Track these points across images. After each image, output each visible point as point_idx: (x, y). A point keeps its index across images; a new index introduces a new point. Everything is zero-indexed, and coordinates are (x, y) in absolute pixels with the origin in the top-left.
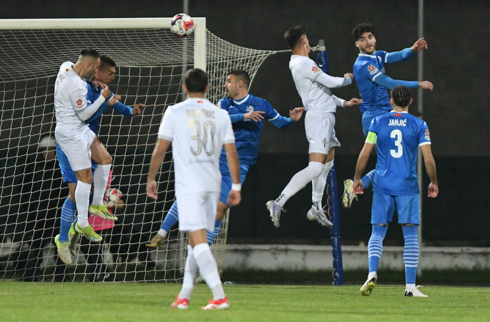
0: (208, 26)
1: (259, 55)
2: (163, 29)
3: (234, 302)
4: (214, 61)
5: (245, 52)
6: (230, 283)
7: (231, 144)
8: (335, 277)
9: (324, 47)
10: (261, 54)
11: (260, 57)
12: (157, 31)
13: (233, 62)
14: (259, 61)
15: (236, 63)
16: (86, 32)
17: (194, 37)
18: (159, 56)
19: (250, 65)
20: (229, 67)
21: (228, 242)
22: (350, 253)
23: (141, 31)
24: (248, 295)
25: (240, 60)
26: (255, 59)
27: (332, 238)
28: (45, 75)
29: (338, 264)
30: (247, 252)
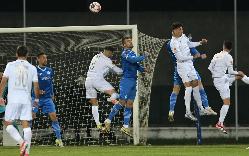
0: (138, 28)
3: (152, 154)
4: (141, 44)
5: (155, 40)
6: (150, 145)
7: (36, 83)
8: (198, 141)
9: (191, 37)
11: (162, 42)
12: (115, 31)
13: (150, 44)
14: (162, 44)
15: (151, 44)
17: (132, 34)
18: (116, 42)
19: (157, 46)
20: (148, 47)
21: (149, 126)
22: (205, 130)
23: (108, 32)
24: (159, 150)
25: (153, 44)
26: (160, 43)
27: (196, 124)
28: (64, 52)
29: (199, 135)
30: (158, 131)
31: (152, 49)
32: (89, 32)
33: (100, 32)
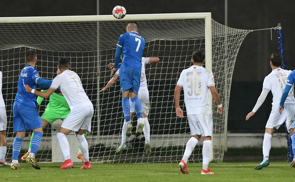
0: (213, 17)
1: (243, 33)
2: (187, 20)
4: (216, 36)
5: (235, 31)
8: (289, 157)
9: (281, 27)
10: (244, 32)
11: (244, 33)
12: (184, 20)
13: (228, 37)
14: (243, 36)
16: (144, 21)
18: (187, 34)
19: (238, 38)
23: (175, 21)
25: (232, 36)
26: (241, 35)
31: (231, 42)
32: (152, 21)
33: (166, 21)
